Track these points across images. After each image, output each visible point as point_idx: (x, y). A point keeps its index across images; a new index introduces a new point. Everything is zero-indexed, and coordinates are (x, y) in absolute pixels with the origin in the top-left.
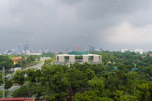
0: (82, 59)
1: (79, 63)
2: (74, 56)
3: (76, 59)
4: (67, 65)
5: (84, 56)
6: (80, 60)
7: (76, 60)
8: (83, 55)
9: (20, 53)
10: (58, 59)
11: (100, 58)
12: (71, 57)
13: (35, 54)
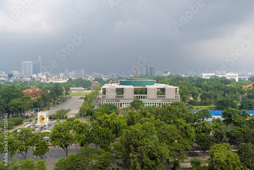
0: (146, 93)
1: (141, 99)
2: (132, 89)
3: (135, 93)
4: (121, 104)
5: (149, 89)
6: (143, 95)
7: (136, 95)
8: (148, 87)
9: (29, 79)
10: (104, 92)
11: (176, 92)
12: (128, 91)
13: (56, 82)
